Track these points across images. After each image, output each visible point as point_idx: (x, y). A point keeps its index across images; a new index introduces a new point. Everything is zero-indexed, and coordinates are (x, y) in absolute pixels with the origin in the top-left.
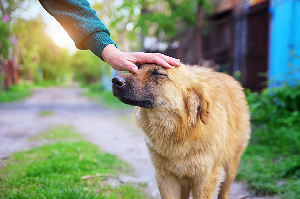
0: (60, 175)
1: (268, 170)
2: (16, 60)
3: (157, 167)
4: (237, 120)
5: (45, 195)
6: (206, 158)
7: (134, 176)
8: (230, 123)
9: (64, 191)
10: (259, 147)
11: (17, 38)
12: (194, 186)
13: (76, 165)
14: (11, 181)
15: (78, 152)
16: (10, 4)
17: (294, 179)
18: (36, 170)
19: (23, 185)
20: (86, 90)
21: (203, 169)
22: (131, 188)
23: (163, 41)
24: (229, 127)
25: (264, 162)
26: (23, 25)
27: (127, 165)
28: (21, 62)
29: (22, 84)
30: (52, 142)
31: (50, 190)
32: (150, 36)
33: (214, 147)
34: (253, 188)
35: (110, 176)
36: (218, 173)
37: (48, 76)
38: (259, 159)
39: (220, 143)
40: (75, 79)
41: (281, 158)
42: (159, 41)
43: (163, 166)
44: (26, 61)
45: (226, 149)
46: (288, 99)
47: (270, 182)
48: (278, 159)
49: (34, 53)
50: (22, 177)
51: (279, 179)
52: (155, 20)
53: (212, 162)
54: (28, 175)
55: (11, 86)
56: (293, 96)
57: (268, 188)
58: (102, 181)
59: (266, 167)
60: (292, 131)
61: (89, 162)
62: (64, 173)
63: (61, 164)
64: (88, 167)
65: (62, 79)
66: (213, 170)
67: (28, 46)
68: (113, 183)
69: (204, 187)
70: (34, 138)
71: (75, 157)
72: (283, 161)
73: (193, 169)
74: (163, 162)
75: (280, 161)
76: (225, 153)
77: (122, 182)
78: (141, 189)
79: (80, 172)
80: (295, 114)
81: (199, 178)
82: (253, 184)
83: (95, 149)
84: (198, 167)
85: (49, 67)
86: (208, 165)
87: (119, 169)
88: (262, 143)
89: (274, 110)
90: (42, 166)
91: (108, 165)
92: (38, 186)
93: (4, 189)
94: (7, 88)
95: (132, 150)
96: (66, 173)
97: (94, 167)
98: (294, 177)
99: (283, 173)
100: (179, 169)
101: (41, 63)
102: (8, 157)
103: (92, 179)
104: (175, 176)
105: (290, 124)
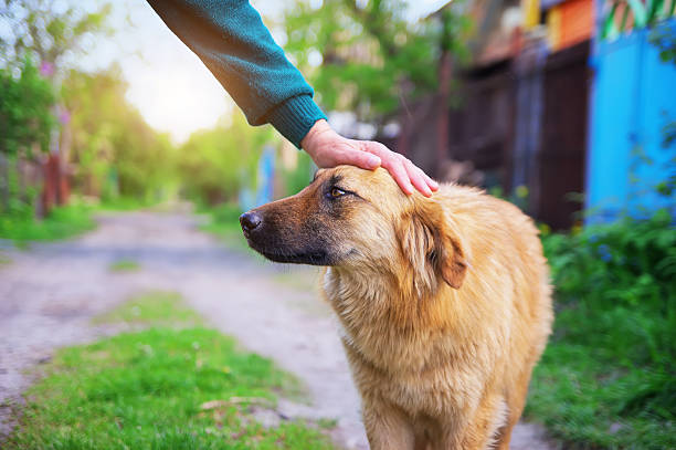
0: (158, 400)
1: (589, 398)
2: (66, 156)
3: (365, 393)
4: (533, 298)
5: (128, 444)
6: (465, 375)
7: (309, 405)
8: (517, 306)
9: (167, 436)
10: (569, 349)
11: (70, 110)
12: (440, 434)
13: (190, 379)
14: (55, 409)
15: (194, 351)
16: (56, 39)
17: (644, 419)
18: (106, 386)
19: (81, 419)
20: (207, 218)
21: (459, 399)
22: (305, 430)
23: (367, 121)
24: (517, 313)
25: (580, 381)
26: (81, 84)
27: (294, 380)
28: (76, 159)
29: (76, 204)
30: (139, 329)
31: (138, 431)
32: (341, 110)
33: (485, 355)
34: (558, 435)
35: (258, 404)
36: (493, 408)
37: (130, 188)
38: (570, 375)
39: (496, 344)
40: (185, 194)
41: (615, 374)
42: (359, 120)
43: (376, 391)
44: (86, 157)
45: (507, 358)
46: (630, 248)
47: (593, 423)
48: (608, 374)
49: (102, 141)
50: (79, 401)
51: (611, 418)
52: (353, 79)
53: (481, 386)
54: (92, 399)
55: (54, 207)
56: (641, 242)
57: (588, 438)
58: (244, 413)
59: (584, 391)
60: (638, 316)
61: (215, 373)
62: (164, 394)
63: (158, 375)
64: (213, 383)
65: (158, 195)
66: (483, 402)
67: (91, 128)
68: (266, 419)
69: (462, 436)
70: (101, 319)
71: (188, 361)
72: (619, 379)
73: (438, 398)
74: (378, 381)
75: (611, 379)
76: (506, 367)
77: (283, 417)
78: (324, 432)
79: (197, 394)
80: (645, 280)
81: (452, 419)
82: (558, 427)
83: (227, 346)
84: (448, 393)
85: (131, 169)
86: (470, 392)
87: (278, 388)
88: (573, 339)
89: (601, 271)
90: (120, 380)
91: (255, 380)
92: (111, 421)
93: (42, 427)
94: (45, 214)
95: (302, 347)
96: (168, 395)
97: (227, 384)
98: (644, 413)
99: (620, 407)
100: (410, 398)
101: (116, 162)
102: (49, 358)
103: (222, 409)
104: (402, 413)
105: (634, 302)
